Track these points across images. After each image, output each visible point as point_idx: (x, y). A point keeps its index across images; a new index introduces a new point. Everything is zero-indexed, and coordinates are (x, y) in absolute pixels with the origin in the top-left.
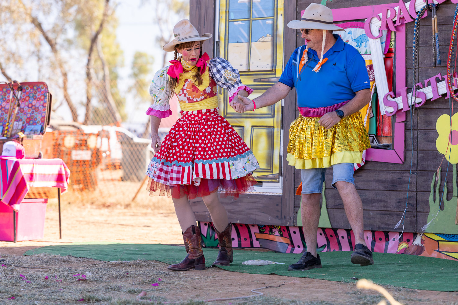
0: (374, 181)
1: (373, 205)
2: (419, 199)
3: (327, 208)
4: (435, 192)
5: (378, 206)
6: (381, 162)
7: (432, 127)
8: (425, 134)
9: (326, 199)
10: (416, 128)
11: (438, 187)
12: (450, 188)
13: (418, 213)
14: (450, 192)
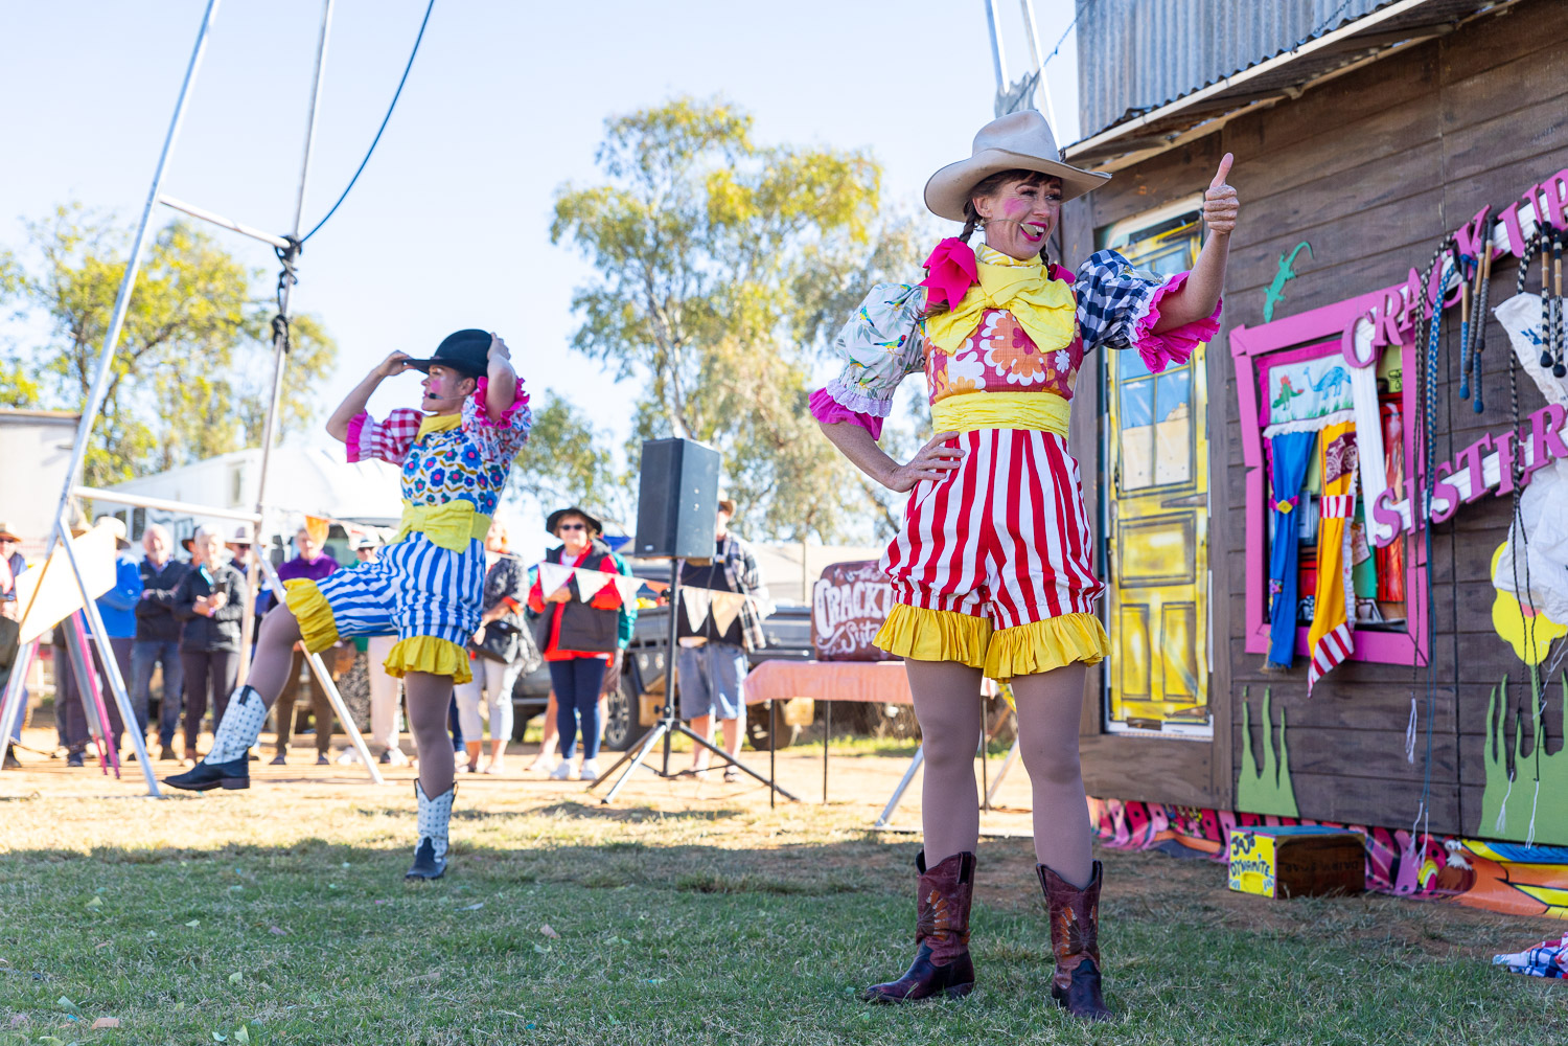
0: (1374, 708)
1: (1375, 764)
2: (1463, 752)
3: (1291, 772)
4: (1495, 736)
5: (1382, 768)
6: (1386, 665)
7: (1482, 576)
8: (1470, 594)
9: (1288, 750)
10: (1451, 579)
11: (1501, 724)
12: (1528, 726)
13: (1465, 790)
14: (1527, 735)
